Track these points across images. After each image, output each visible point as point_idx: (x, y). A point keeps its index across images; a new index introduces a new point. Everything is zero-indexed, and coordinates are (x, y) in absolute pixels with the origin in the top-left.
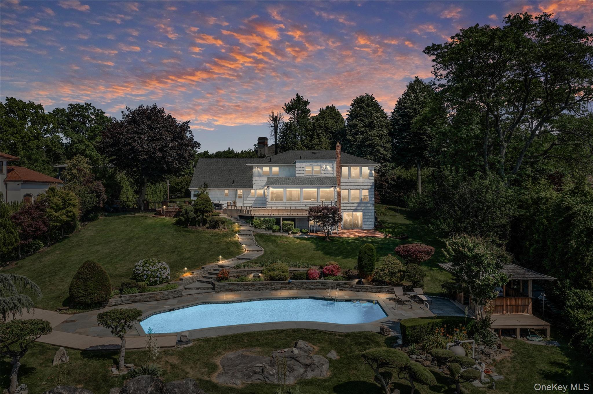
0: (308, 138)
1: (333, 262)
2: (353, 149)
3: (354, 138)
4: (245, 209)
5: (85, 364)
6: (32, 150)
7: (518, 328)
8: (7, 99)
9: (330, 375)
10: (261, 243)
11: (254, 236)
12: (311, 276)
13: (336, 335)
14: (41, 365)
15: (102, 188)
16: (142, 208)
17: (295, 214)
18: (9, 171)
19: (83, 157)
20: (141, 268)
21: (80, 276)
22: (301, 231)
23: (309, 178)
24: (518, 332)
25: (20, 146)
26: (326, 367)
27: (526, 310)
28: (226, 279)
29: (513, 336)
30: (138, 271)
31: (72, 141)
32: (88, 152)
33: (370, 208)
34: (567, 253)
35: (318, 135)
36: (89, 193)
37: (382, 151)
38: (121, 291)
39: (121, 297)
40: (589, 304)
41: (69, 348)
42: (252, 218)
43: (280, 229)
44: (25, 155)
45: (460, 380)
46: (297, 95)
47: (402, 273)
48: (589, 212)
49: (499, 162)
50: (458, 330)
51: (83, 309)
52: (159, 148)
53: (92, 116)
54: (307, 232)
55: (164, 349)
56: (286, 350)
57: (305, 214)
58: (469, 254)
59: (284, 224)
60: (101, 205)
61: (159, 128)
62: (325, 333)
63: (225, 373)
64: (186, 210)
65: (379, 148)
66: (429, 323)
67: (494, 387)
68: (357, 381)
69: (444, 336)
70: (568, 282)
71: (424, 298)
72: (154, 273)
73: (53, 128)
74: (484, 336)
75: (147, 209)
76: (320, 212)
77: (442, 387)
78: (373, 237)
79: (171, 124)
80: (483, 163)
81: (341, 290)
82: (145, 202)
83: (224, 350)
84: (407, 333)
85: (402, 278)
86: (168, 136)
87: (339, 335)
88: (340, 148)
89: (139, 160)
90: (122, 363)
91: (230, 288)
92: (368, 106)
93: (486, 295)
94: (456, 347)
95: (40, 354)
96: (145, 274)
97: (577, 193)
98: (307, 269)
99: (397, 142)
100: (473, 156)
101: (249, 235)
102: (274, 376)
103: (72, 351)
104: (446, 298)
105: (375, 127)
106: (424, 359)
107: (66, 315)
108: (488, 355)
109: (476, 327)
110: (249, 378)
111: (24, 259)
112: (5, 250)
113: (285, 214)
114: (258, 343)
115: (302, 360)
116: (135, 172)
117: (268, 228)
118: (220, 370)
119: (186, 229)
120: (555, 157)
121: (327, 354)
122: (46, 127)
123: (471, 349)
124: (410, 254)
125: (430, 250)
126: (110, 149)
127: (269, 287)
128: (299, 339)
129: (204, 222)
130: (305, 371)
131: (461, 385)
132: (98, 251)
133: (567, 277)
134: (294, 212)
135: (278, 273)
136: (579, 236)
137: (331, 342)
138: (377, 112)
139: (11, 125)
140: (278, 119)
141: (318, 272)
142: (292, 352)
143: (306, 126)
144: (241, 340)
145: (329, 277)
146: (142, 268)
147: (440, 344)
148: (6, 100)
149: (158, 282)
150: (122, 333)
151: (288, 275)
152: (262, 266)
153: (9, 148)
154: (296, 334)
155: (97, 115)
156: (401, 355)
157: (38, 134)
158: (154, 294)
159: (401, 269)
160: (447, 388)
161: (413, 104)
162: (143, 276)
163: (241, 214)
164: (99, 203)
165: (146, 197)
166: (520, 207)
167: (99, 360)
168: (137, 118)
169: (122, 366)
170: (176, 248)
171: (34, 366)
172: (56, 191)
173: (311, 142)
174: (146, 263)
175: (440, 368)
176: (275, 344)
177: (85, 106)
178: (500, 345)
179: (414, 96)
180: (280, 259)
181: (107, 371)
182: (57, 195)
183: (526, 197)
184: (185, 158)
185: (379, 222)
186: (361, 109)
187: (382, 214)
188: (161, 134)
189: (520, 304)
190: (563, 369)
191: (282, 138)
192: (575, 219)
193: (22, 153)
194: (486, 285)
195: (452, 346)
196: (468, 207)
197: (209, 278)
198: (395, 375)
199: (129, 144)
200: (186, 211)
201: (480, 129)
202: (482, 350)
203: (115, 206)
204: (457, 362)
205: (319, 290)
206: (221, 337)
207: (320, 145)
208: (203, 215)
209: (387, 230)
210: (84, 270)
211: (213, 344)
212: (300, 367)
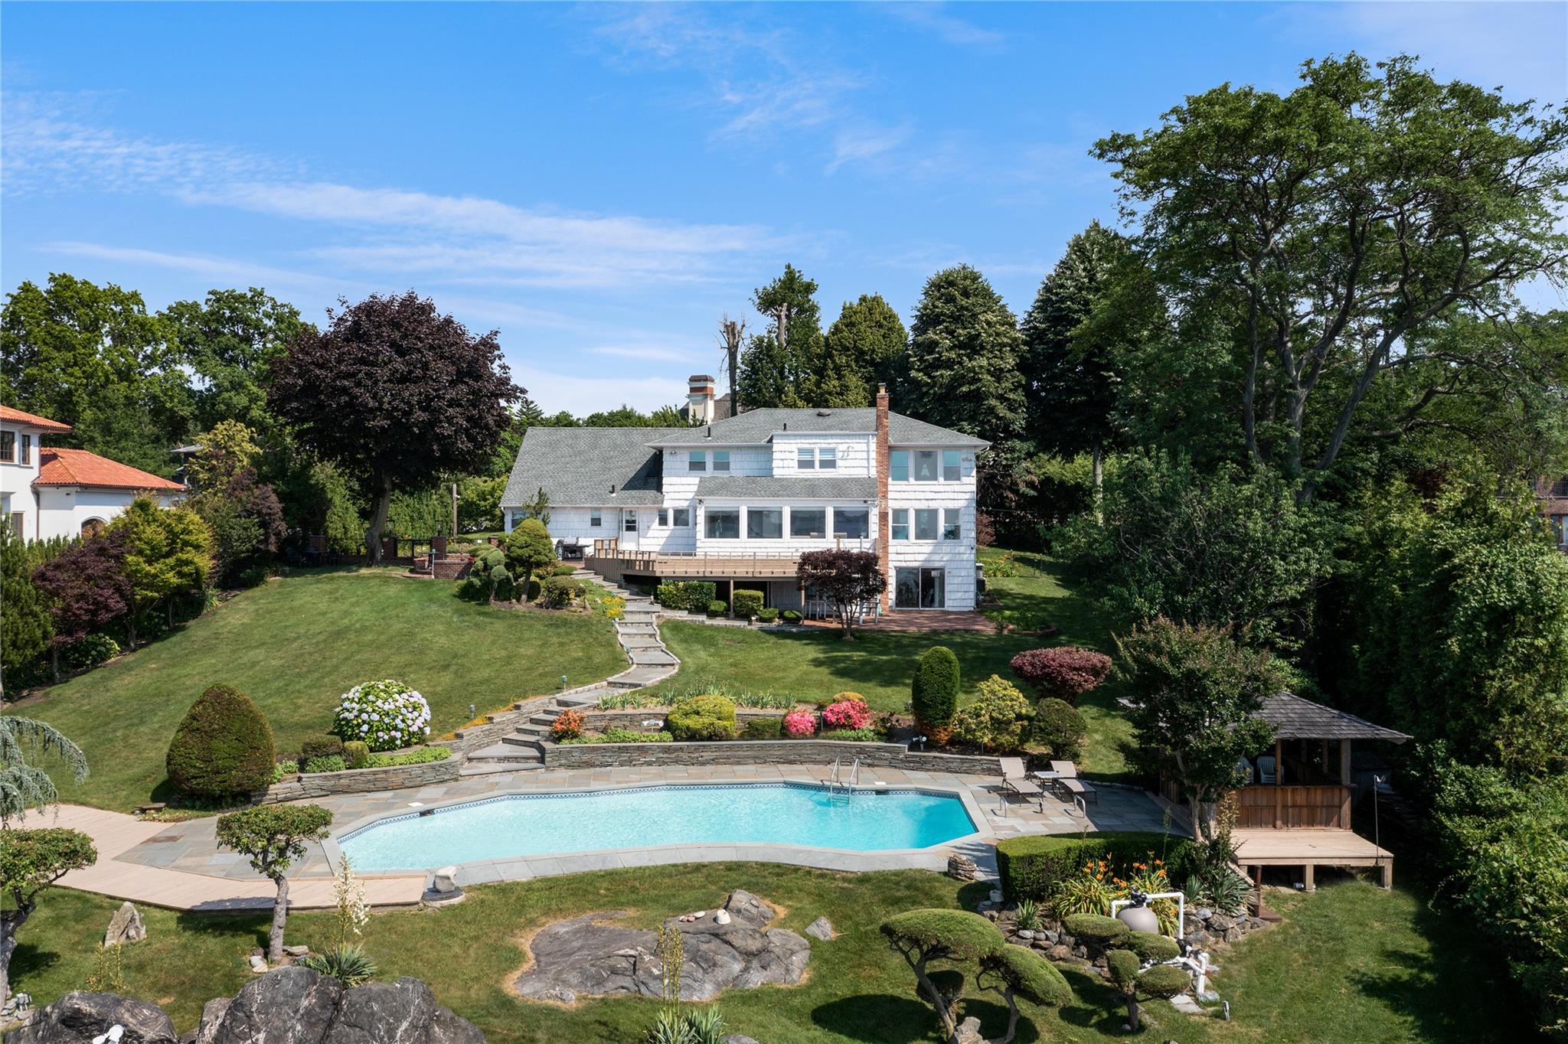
0: (813, 378)
1: (851, 695)
2: (926, 404)
3: (930, 377)
4: (640, 557)
5: (184, 947)
6: (113, 407)
7: (1310, 864)
8: (53, 279)
9: (810, 979)
10: (674, 645)
11: (659, 627)
12: (794, 730)
13: (835, 879)
14: (73, 947)
15: (275, 504)
16: (379, 556)
17: (766, 572)
18: (45, 460)
19: (241, 425)
20: (354, 705)
21: (195, 722)
22: (781, 616)
23: (806, 480)
24: (1309, 875)
25: (82, 398)
26: (799, 959)
27: (1335, 819)
28: (575, 736)
29: (1298, 885)
30: (346, 714)
31: (216, 385)
32: (256, 413)
33: (965, 557)
34: (1440, 671)
35: (838, 369)
36: (239, 516)
37: (1002, 410)
38: (303, 765)
39: (300, 779)
40: (1491, 802)
41: (149, 905)
42: (658, 580)
43: (727, 609)
44: (96, 422)
45: (1140, 996)
46: (789, 267)
47: (1026, 723)
48: (1495, 565)
49: (1286, 437)
50: (1143, 867)
51: (201, 809)
52: (419, 402)
53: (266, 321)
54: (798, 619)
55: (390, 909)
56: (701, 914)
57: (792, 571)
58: (1173, 671)
59: (737, 596)
60: (273, 548)
61: (419, 351)
62: (809, 873)
63: (539, 972)
64: (484, 560)
65: (993, 402)
66: (1069, 849)
67: (1227, 1014)
68: (875, 996)
69: (1109, 881)
70: (1440, 746)
71: (1077, 786)
72: (387, 720)
73: (168, 351)
74: (1214, 884)
75: (391, 559)
76: (829, 567)
77: (1093, 1013)
78: (967, 631)
79: (451, 339)
80: (1243, 441)
81: (869, 765)
82: (386, 540)
83: (546, 914)
84: (1013, 874)
85: (1026, 735)
86: (443, 371)
87: (844, 879)
88: (886, 402)
89: (367, 433)
90: (277, 944)
91: (585, 758)
92: (966, 294)
93: (1217, 776)
94: (1134, 909)
95: (76, 920)
96: (364, 722)
97: (1469, 517)
98: (783, 712)
99: (1043, 389)
100: (1218, 422)
101: (647, 624)
102: (662, 981)
103: (158, 914)
104: (1136, 788)
105: (983, 348)
106: (1056, 940)
107: (156, 824)
108: (1222, 932)
109: (1192, 861)
110: (598, 984)
111: (66, 682)
112: (15, 657)
113: (742, 572)
114: (634, 896)
115: (737, 942)
116: (359, 462)
117: (696, 607)
118: (530, 964)
119: (486, 609)
120: (1439, 425)
121: (807, 925)
122: (149, 349)
123: (1177, 916)
124: (1048, 674)
125: (1099, 665)
126: (294, 405)
127: (684, 756)
128: (740, 887)
129: (533, 591)
130: (746, 970)
131: (1141, 1008)
132: (254, 664)
133: (1441, 733)
134: (764, 567)
135: (707, 721)
136: (1469, 626)
137: (820, 895)
138: (990, 309)
139: (62, 343)
140: (739, 327)
141: (813, 719)
142: (715, 920)
143: (808, 348)
144: (590, 888)
145: (839, 732)
146: (357, 707)
147: (1097, 903)
148: (50, 280)
149: (398, 742)
150: (278, 868)
151: (734, 726)
152: (670, 704)
153: (56, 401)
154: (733, 875)
155: (279, 320)
156: (980, 929)
157: (130, 368)
158: (385, 772)
159: (1024, 711)
160: (1105, 1015)
161: (1080, 289)
162: (359, 725)
163: (629, 572)
164: (266, 541)
165: (390, 526)
166: (1340, 554)
167: (221, 935)
168: (365, 324)
169: (277, 952)
170: (455, 656)
171: (56, 949)
172: (152, 510)
173: (819, 387)
174: (367, 694)
175: (1094, 965)
176: (674, 901)
177: (249, 295)
178: (1256, 907)
179: (1084, 270)
180: (716, 687)
181: (239, 965)
182: (154, 521)
183: (1359, 529)
184: (487, 427)
185: (989, 593)
186: (947, 302)
187: (999, 574)
188: (425, 366)
189: (1319, 803)
190: (1415, 971)
191: (748, 377)
192: (1460, 581)
193: (88, 415)
194: (1214, 750)
195: (1127, 907)
196: (1200, 553)
197: (532, 732)
198: (970, 979)
199: (344, 390)
200: (486, 564)
201: (1230, 352)
202: (1205, 920)
203: (311, 550)
204: (1131, 947)
205: (811, 766)
206: (541, 881)
207: (842, 394)
208: (528, 574)
209: (1007, 613)
210: (204, 709)
211: (519, 898)
212: (734, 957)
